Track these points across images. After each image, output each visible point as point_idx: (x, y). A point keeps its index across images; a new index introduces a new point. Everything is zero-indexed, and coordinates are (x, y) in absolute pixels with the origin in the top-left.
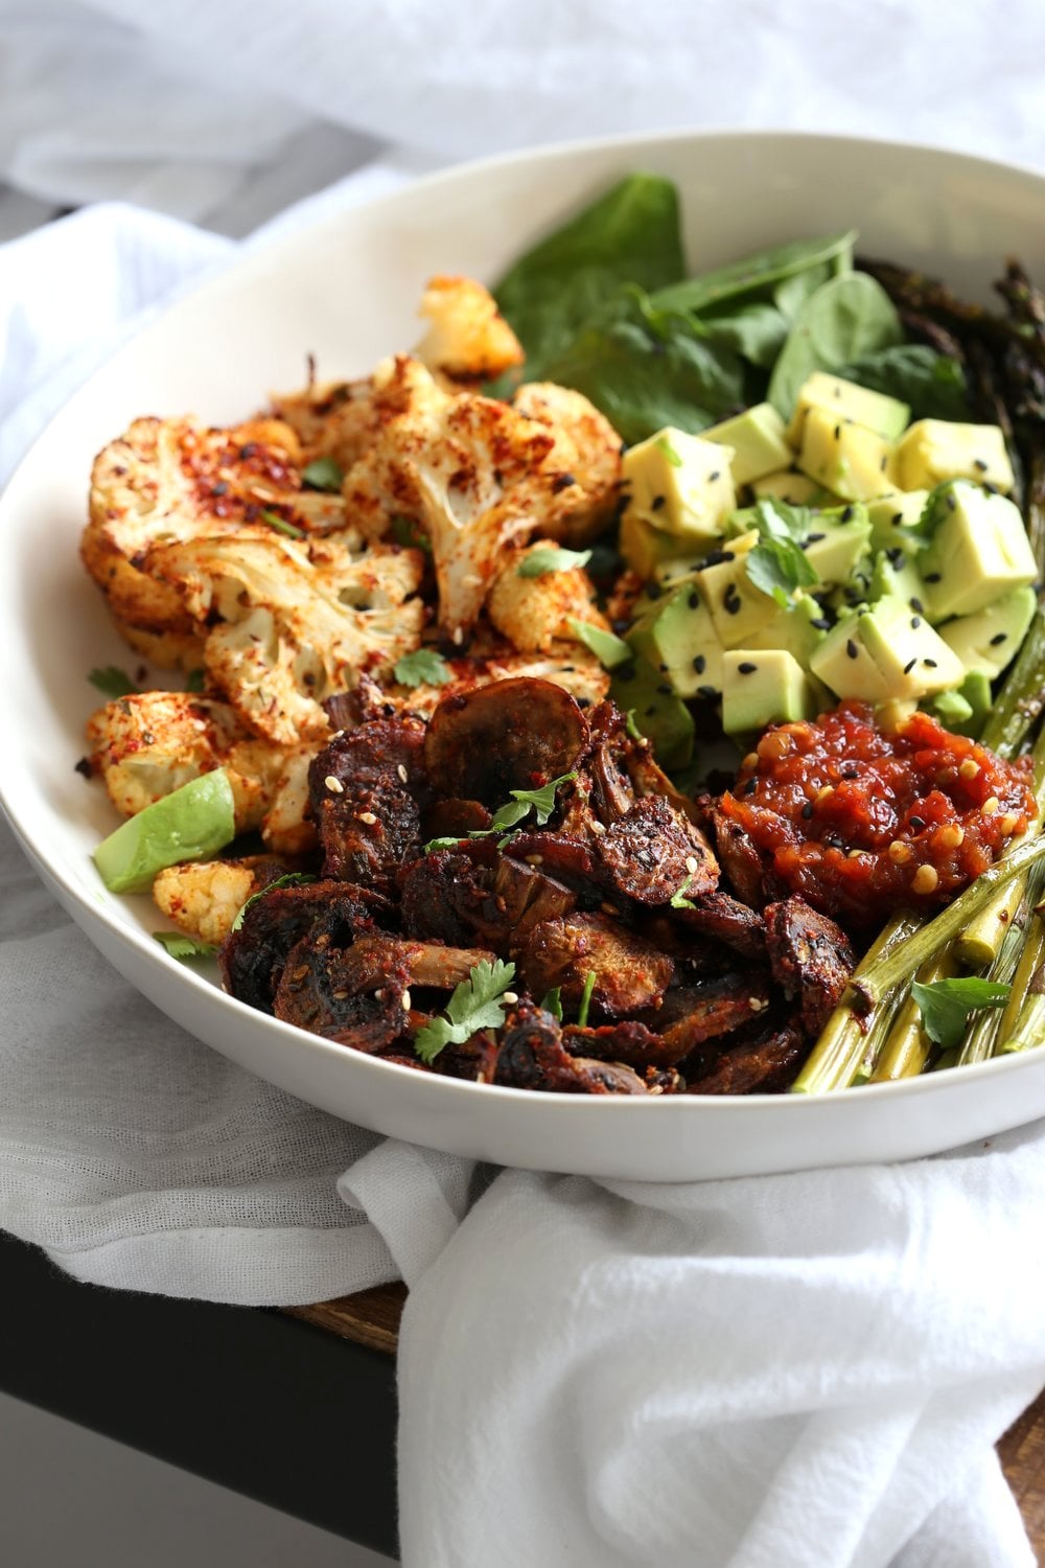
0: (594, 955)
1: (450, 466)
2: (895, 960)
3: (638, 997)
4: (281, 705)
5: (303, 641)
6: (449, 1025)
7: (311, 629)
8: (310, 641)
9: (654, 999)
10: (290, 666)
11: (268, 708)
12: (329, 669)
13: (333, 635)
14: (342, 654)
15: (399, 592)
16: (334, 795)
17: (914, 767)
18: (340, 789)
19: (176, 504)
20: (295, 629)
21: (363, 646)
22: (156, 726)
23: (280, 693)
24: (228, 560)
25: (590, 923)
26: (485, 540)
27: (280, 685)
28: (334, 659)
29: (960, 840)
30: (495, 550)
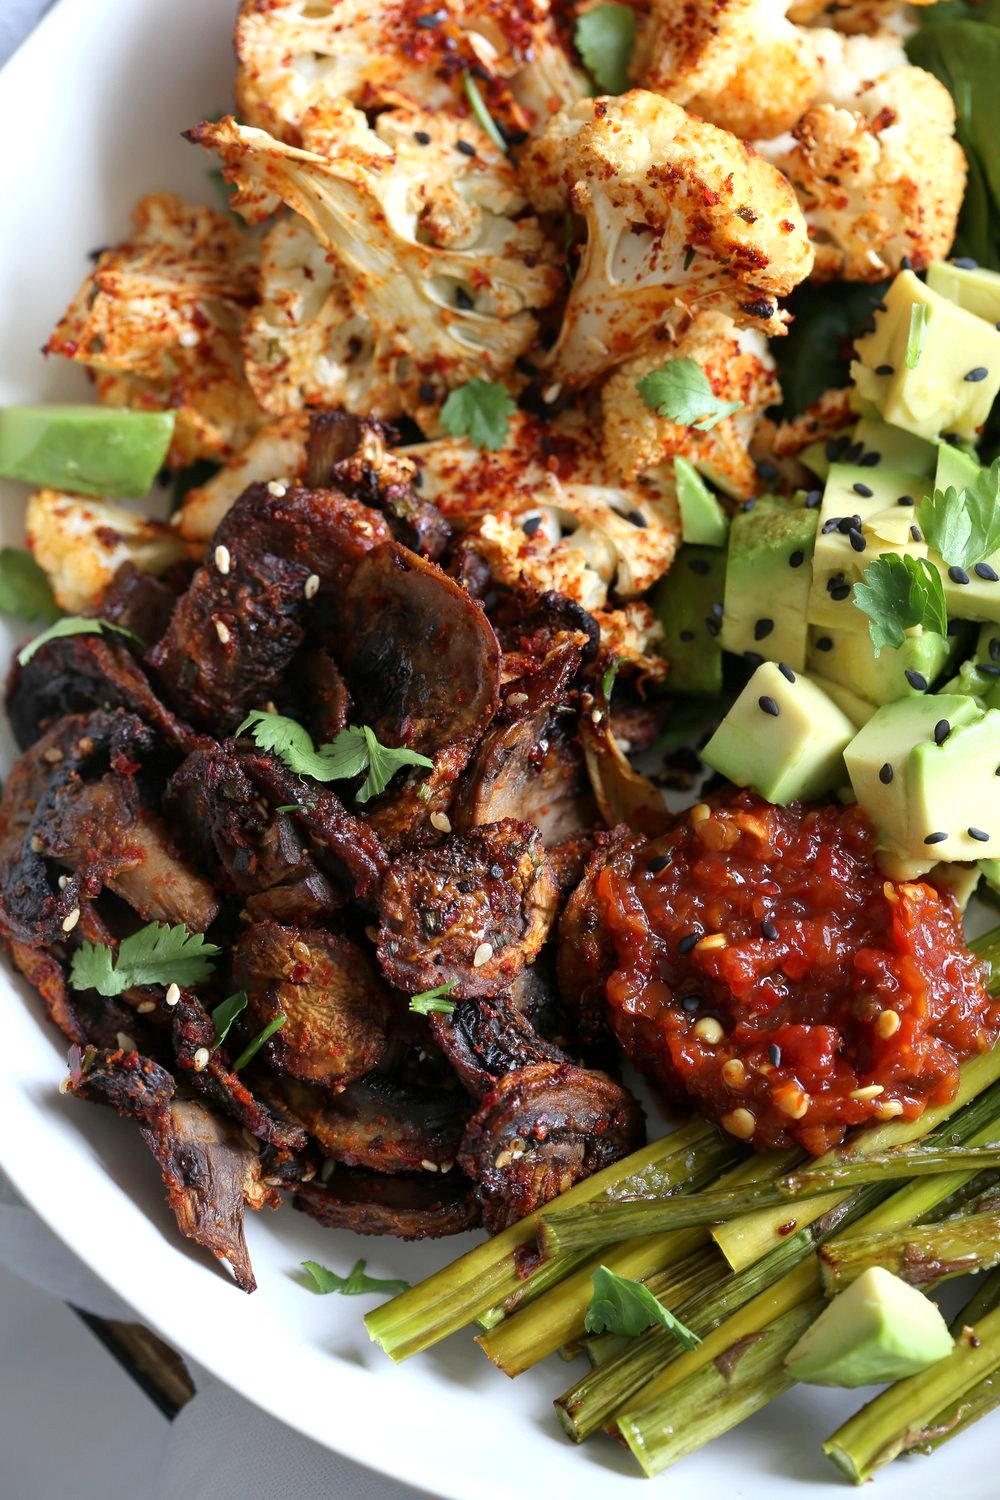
0: (308, 990)
1: (632, 212)
2: (605, 1223)
3: (319, 1071)
4: (292, 367)
5: (361, 311)
6: (110, 963)
7: (376, 300)
8: (368, 312)
9: (336, 1078)
10: (329, 329)
11: (271, 366)
12: (379, 351)
13: (402, 318)
14: (403, 342)
15: (513, 304)
16: (214, 570)
17: (847, 959)
18: (225, 568)
19: (362, 18)
20: (354, 293)
21: (435, 345)
22: (121, 330)
23: (299, 354)
24: (303, 189)
25: (330, 950)
26: (635, 314)
27: (303, 345)
28: (391, 343)
29: (801, 1112)
30: (644, 328)
